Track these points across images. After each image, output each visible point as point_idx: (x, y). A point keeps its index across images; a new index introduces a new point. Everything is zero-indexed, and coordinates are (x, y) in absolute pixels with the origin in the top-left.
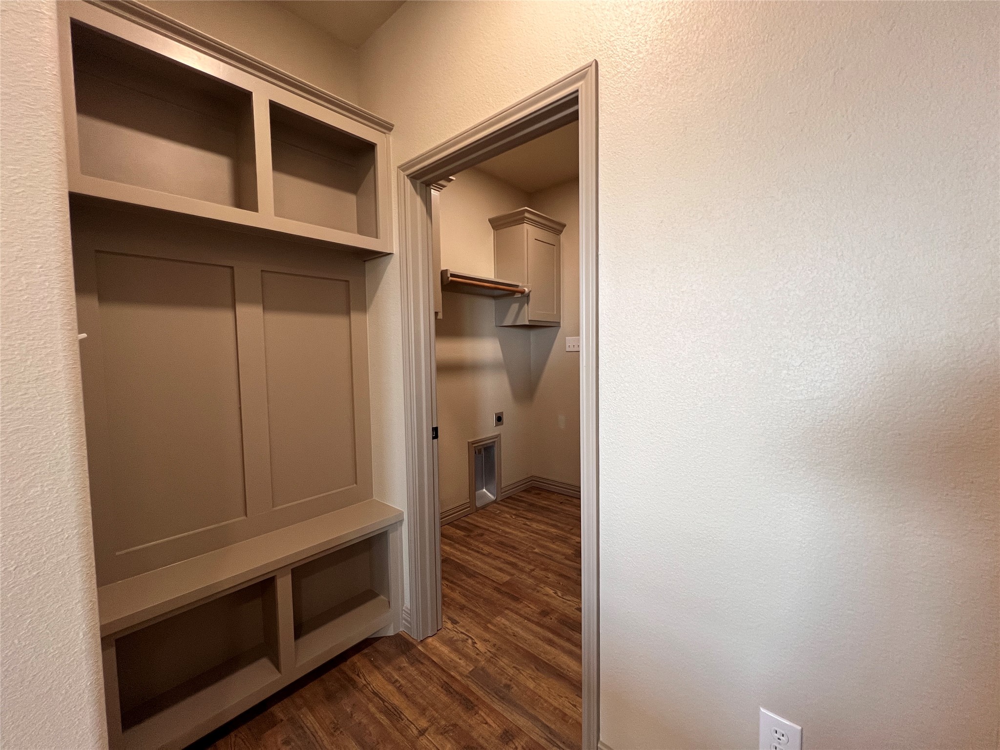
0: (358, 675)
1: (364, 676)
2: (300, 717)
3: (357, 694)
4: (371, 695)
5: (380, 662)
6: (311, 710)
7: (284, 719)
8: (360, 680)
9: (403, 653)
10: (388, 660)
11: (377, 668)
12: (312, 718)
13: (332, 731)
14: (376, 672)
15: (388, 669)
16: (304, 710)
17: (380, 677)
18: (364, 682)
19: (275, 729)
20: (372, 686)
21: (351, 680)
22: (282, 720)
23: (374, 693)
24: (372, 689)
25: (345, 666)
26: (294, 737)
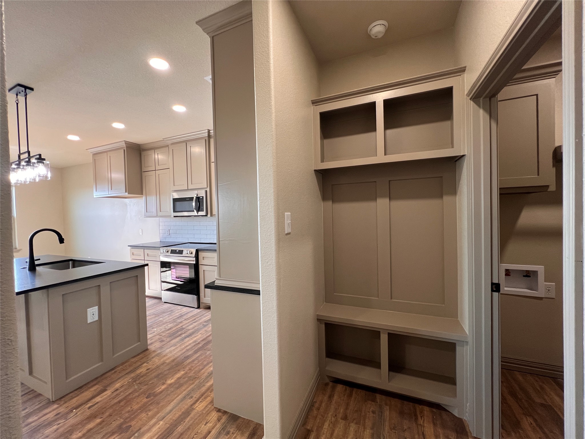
0: (421, 417)
1: (424, 420)
2: (384, 408)
3: (414, 424)
4: (421, 433)
5: (438, 423)
6: (390, 410)
7: (378, 403)
8: (421, 420)
9: (457, 432)
10: (444, 426)
11: (435, 424)
12: (388, 414)
13: (392, 428)
14: (432, 425)
15: (440, 431)
16: (388, 407)
17: (432, 430)
18: (422, 423)
19: (373, 403)
20: (424, 429)
21: (416, 415)
22: (377, 402)
23: (423, 433)
24: (423, 430)
25: (419, 407)
26: (377, 413)
